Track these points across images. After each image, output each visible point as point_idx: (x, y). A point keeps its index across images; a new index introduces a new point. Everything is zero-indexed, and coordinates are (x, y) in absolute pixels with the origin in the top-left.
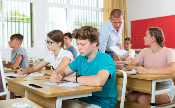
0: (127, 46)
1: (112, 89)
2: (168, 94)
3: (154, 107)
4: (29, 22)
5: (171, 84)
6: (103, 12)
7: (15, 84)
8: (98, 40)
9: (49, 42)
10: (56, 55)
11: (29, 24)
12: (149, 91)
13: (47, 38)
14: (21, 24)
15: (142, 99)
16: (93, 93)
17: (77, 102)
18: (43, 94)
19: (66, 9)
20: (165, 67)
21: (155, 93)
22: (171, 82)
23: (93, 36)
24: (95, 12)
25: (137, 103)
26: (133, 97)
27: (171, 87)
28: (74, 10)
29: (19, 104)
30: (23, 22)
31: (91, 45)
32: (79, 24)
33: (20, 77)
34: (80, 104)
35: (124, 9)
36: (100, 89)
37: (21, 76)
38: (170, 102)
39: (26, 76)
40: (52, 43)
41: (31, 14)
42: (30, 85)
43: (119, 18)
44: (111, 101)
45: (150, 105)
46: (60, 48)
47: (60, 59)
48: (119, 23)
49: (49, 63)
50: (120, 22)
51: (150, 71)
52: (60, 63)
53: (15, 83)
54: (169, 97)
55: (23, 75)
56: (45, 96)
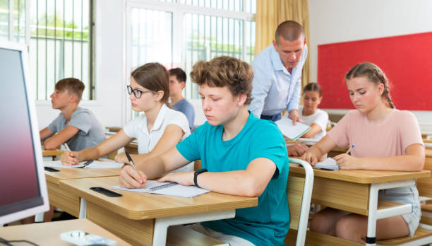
0: (312, 104)
1: (278, 203)
2: (405, 217)
3: (375, 245)
4: (86, 42)
5: (413, 194)
6: (254, 23)
7: (58, 185)
8: (250, 91)
9: (135, 91)
10: (150, 122)
11: (86, 46)
12: (363, 210)
13: (131, 82)
14: (68, 45)
15: (345, 227)
16: (237, 211)
17: (200, 231)
18: (126, 211)
19: (172, 13)
20: (397, 154)
21: (375, 214)
22: (411, 190)
23: (241, 80)
24: (237, 22)
25: (335, 235)
26: (324, 222)
27: (413, 201)
28: (188, 16)
29: (75, 234)
30: (73, 41)
31: (234, 100)
32: (201, 48)
33: (68, 170)
34: (207, 235)
35: (302, 16)
36: (254, 203)
37: (70, 167)
38: (408, 236)
39: (82, 167)
40: (141, 92)
41: (92, 24)
42: (93, 189)
43: (295, 42)
44: (276, 230)
45: (363, 242)
46: (159, 104)
47: (160, 129)
48: (296, 51)
49: (134, 139)
50: (298, 51)
51: (366, 164)
52: (159, 139)
53: (58, 183)
54: (407, 224)
55: (76, 164)
56: (130, 217)
